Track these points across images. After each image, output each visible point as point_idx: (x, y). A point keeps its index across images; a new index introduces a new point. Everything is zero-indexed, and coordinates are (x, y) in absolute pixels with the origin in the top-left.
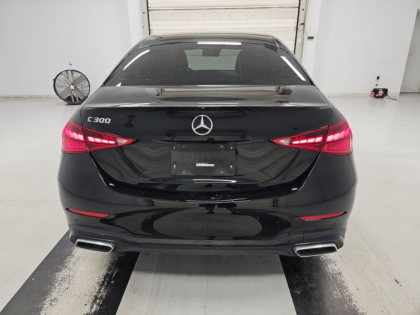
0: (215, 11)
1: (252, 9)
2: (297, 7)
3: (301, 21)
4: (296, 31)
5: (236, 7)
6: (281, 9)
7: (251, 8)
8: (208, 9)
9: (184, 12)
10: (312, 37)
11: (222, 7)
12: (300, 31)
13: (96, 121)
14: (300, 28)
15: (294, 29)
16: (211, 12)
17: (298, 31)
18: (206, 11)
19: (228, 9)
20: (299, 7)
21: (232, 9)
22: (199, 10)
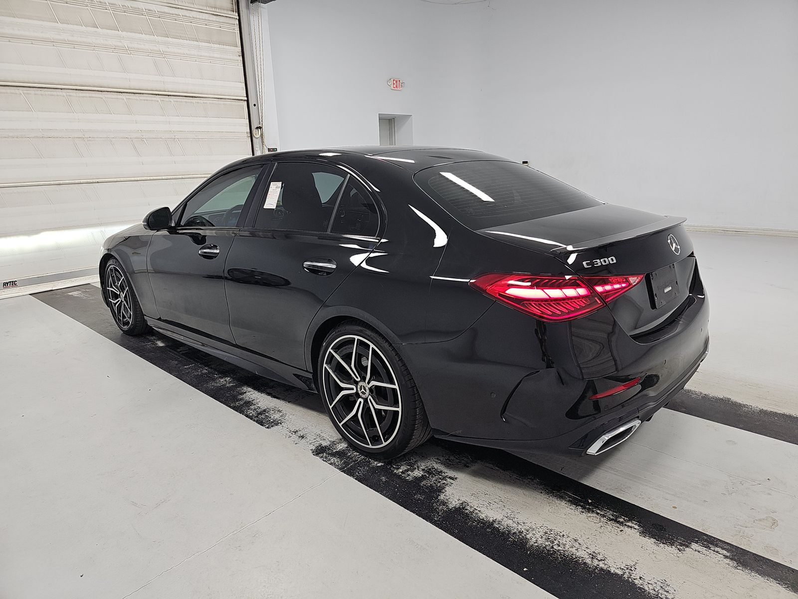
0: (93, 95)
1: (170, 97)
2: (245, 100)
3: (255, 125)
4: (250, 138)
5: (139, 91)
6: (221, 102)
7: (168, 95)
8: (76, 90)
9: (17, 92)
10: (274, 149)
11: (109, 88)
12: (257, 138)
13: (598, 264)
14: (256, 134)
15: (246, 136)
16: (86, 97)
17: (254, 139)
18: (74, 93)
19: (122, 93)
20: (248, 101)
21: (130, 94)
22: (57, 90)
